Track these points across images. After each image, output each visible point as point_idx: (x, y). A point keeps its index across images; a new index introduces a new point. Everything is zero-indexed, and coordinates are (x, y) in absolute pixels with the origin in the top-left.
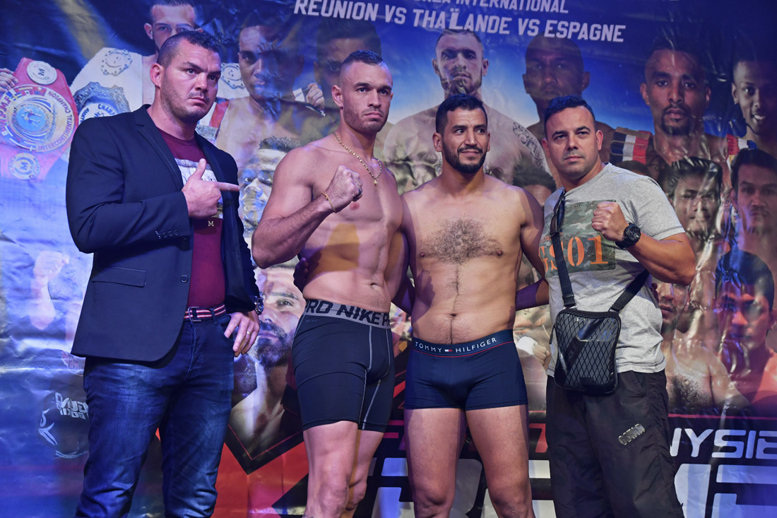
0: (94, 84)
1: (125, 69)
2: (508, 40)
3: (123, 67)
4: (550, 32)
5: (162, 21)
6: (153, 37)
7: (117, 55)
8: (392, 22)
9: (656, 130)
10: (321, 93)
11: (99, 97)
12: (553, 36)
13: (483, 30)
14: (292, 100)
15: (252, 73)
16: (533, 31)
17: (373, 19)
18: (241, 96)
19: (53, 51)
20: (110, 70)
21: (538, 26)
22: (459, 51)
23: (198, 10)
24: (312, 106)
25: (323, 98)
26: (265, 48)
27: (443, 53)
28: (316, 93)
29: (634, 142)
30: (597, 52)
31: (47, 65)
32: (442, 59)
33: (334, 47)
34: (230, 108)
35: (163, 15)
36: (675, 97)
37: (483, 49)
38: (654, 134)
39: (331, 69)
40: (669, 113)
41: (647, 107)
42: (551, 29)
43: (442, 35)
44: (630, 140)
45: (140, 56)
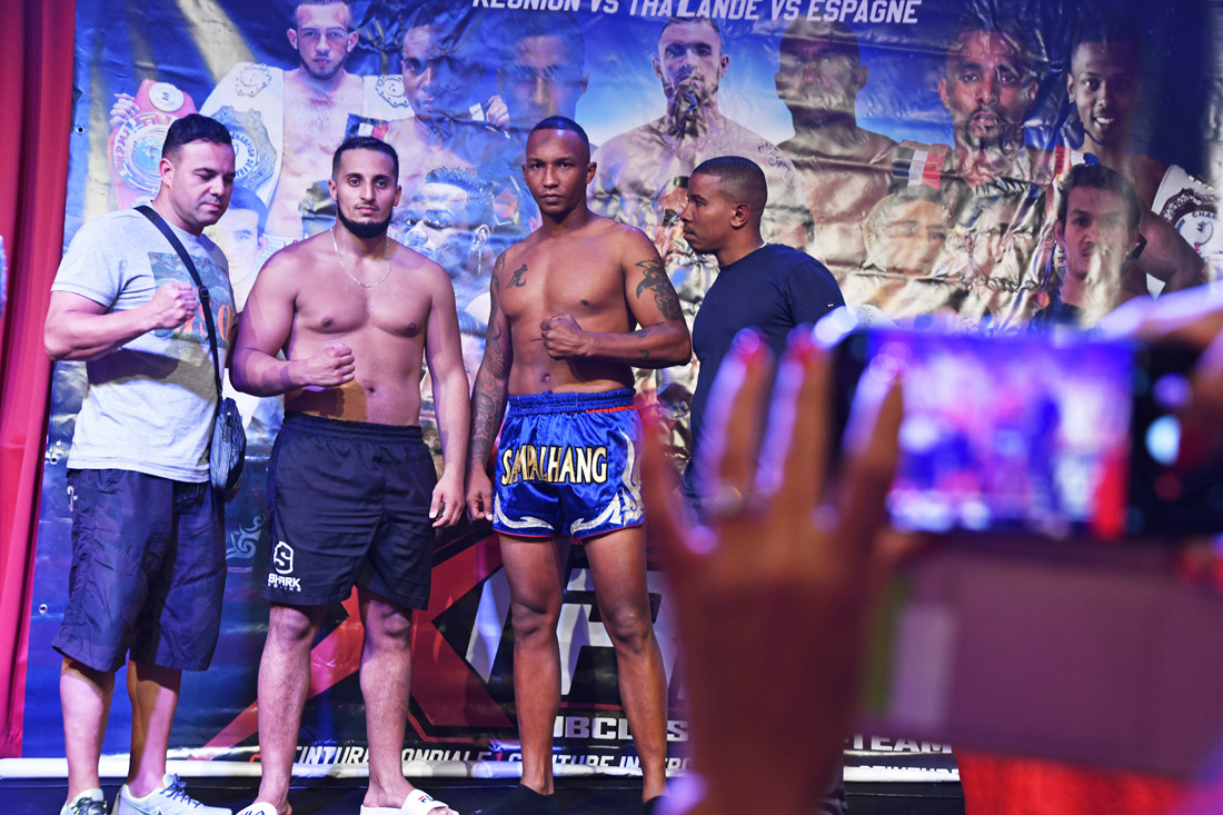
0: (227, 108)
1: (263, 87)
2: (757, 28)
3: (261, 85)
4: (815, 14)
5: (308, 25)
6: (298, 44)
7: (254, 71)
8: (600, 11)
9: (957, 143)
10: (505, 108)
11: (233, 124)
12: (818, 19)
13: (723, 16)
14: (467, 120)
15: (418, 87)
16: (791, 13)
17: (576, 8)
18: (404, 117)
19: (180, 70)
20: (247, 90)
21: (798, 6)
22: (689, 45)
23: (353, 9)
24: (494, 126)
25: (507, 115)
26: (438, 53)
27: (667, 50)
28: (499, 110)
29: (925, 159)
30: (881, 38)
31: (173, 87)
32: (666, 57)
33: (523, 48)
34: (390, 132)
35: (310, 17)
36: (986, 96)
37: (723, 42)
38: (953, 147)
39: (519, 76)
40: (978, 118)
41: (947, 111)
42: (817, 9)
43: (667, 25)
44: (919, 158)
45: (281, 71)
